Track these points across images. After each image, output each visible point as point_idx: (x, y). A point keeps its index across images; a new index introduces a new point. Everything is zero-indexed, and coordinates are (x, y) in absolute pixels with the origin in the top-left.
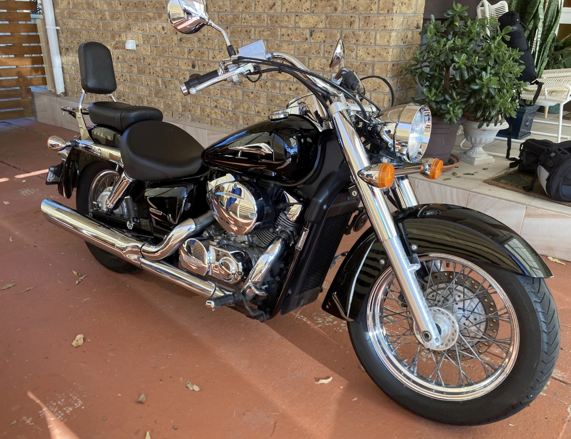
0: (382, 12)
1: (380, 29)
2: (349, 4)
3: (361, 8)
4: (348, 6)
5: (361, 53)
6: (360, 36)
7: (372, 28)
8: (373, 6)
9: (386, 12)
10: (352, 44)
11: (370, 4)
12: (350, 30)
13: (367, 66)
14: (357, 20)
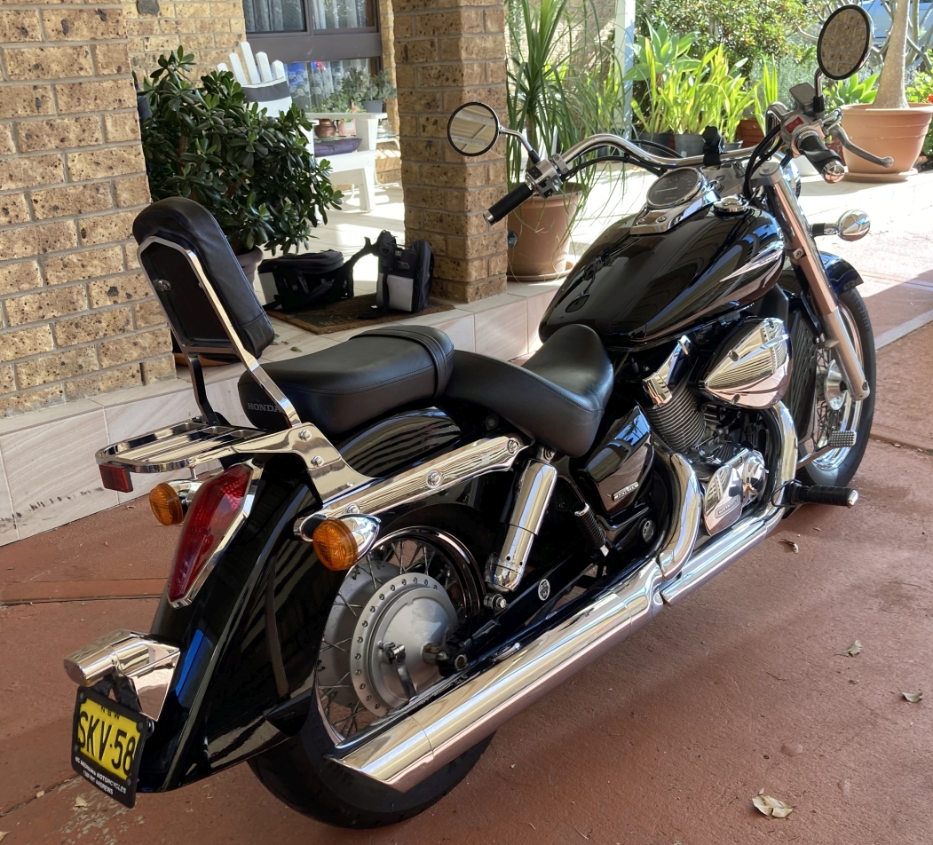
0: (106, 72)
1: (111, 108)
2: (20, 58)
3: (54, 67)
4: (19, 64)
5: (78, 166)
6: (66, 129)
7: (90, 107)
8: (82, 60)
9: (116, 72)
10: (52, 150)
11: (75, 56)
12: (40, 119)
13: (101, 191)
14: (51, 95)
